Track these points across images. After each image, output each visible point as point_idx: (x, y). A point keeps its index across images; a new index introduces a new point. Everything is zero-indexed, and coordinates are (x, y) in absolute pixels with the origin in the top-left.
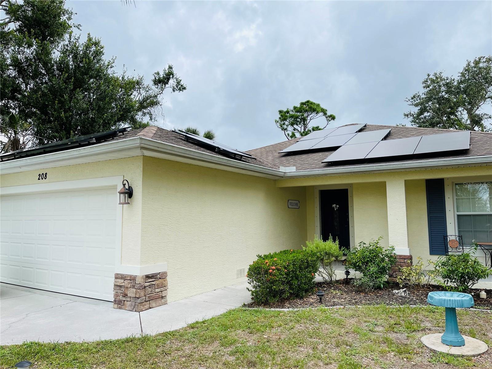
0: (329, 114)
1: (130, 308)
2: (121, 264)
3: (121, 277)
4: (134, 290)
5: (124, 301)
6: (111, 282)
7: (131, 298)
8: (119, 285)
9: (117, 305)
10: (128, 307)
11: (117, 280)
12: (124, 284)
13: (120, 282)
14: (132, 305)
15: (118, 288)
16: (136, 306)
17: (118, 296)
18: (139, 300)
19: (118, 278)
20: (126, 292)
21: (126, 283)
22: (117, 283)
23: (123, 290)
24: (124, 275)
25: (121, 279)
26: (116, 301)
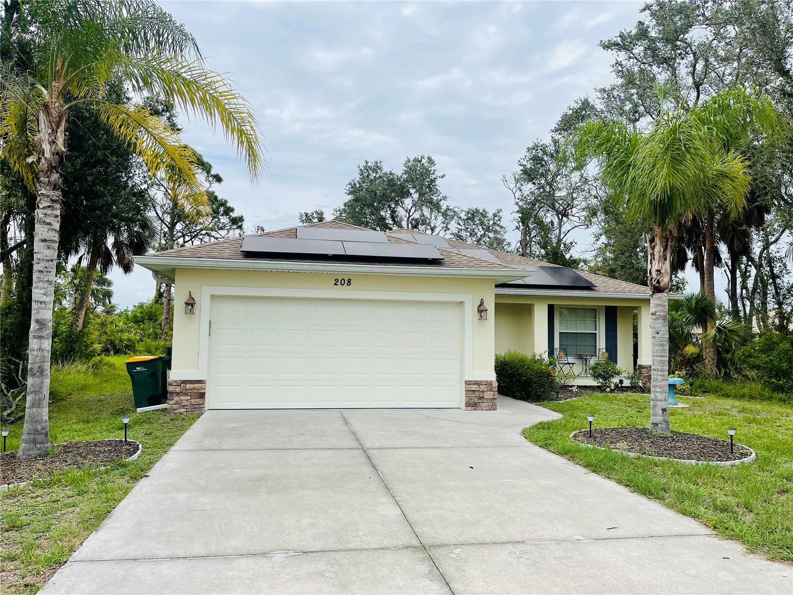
2: (472, 372)
3: (473, 383)
4: (492, 393)
5: (479, 403)
7: (488, 400)
8: (473, 390)
10: (485, 407)
11: (470, 386)
12: (478, 389)
13: (474, 387)
14: (489, 405)
15: (472, 393)
16: (494, 406)
17: (472, 400)
18: (496, 400)
19: (470, 384)
20: (482, 395)
21: (483, 388)
22: (470, 389)
23: (477, 393)
24: (478, 381)
25: (475, 384)
26: (469, 404)
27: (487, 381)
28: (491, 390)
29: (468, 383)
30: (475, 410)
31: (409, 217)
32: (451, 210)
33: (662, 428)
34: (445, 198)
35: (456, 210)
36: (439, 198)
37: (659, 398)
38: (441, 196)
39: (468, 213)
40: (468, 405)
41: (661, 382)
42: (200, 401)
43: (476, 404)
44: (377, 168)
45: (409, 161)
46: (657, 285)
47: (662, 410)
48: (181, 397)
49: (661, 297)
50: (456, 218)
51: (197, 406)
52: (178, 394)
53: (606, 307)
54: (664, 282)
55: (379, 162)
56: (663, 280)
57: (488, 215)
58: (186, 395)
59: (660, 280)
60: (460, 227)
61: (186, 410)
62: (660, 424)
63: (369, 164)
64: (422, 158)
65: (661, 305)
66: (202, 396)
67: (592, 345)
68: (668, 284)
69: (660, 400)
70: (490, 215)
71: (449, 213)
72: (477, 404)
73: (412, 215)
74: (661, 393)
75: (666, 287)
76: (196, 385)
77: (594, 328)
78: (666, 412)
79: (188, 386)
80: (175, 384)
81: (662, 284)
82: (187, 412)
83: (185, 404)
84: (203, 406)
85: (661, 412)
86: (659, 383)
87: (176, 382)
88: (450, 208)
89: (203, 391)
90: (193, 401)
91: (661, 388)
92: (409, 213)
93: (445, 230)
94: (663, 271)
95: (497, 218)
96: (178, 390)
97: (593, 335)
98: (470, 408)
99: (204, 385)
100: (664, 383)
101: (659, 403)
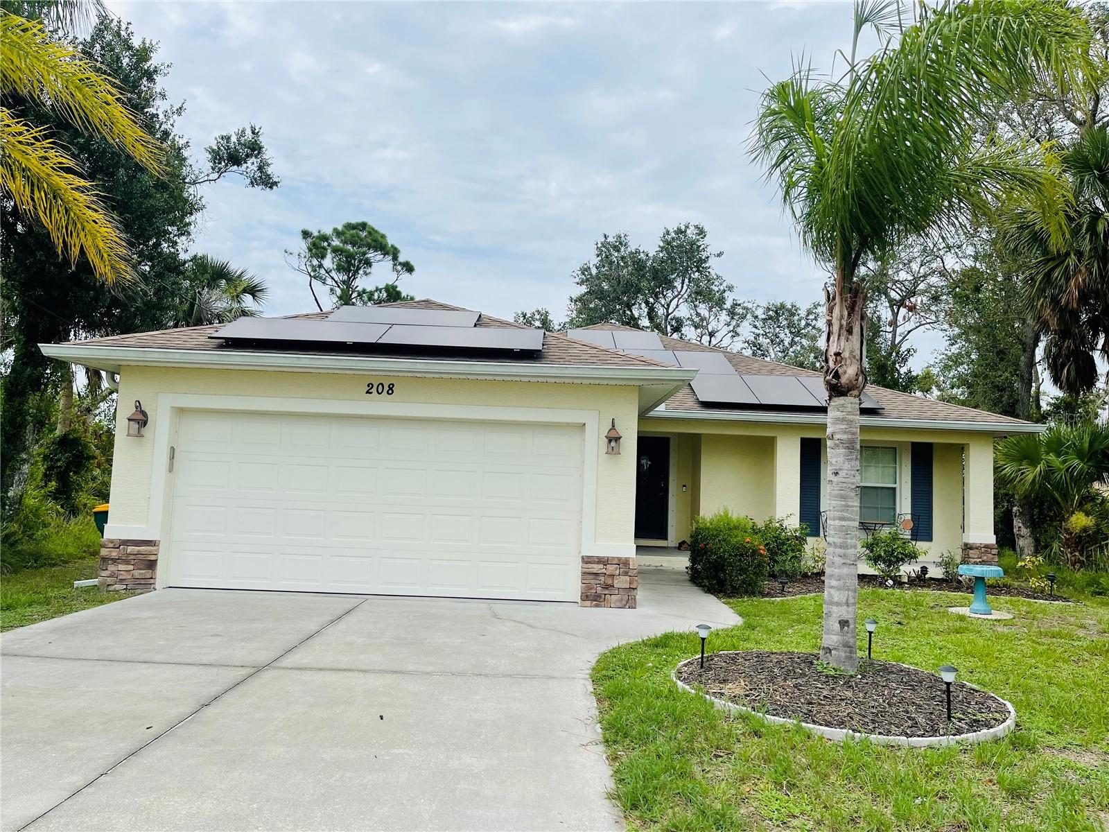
0: (402, 259)
1: (618, 604)
2: (595, 541)
3: (597, 560)
4: (628, 578)
5: (605, 595)
6: (576, 569)
7: (620, 590)
8: (595, 572)
9: (590, 602)
10: (615, 603)
11: (590, 566)
12: (604, 571)
13: (596, 568)
14: (622, 599)
15: (592, 577)
16: (630, 601)
17: (591, 589)
18: (635, 591)
19: (590, 563)
20: (610, 582)
21: (611, 569)
22: (591, 571)
23: (603, 579)
24: (604, 558)
25: (599, 563)
26: (587, 596)
27: (619, 559)
28: (626, 574)
29: (587, 560)
30: (596, 606)
31: (668, 315)
32: (739, 305)
33: (838, 660)
34: (730, 288)
35: (750, 306)
36: (722, 288)
37: (836, 599)
38: (725, 284)
39: (769, 309)
40: (585, 597)
41: (840, 567)
42: (148, 573)
43: (599, 596)
44: (620, 244)
45: (668, 233)
46: (834, 381)
47: (840, 622)
48: (120, 566)
49: (843, 405)
50: (749, 316)
51: (143, 582)
52: (114, 561)
53: (914, 444)
54: (847, 376)
55: (623, 235)
56: (845, 373)
57: (800, 312)
58: (127, 562)
59: (840, 371)
60: (757, 331)
61: (125, 587)
62: (835, 649)
63: (610, 239)
64: (687, 227)
65: (843, 420)
66: (152, 565)
67: (889, 508)
68: (857, 380)
69: (838, 604)
70: (803, 313)
71: (739, 310)
72: (601, 597)
73: (672, 313)
74: (839, 589)
75: (850, 385)
76: (143, 549)
77: (892, 479)
78: (848, 626)
79: (130, 549)
80: (111, 545)
81: (844, 380)
82: (126, 589)
83: (123, 578)
84: (152, 581)
85: (837, 626)
86: (836, 571)
87: (112, 541)
88: (739, 302)
89: (153, 558)
90: (137, 573)
91: (839, 580)
92: (667, 309)
93: (733, 336)
94: (846, 354)
95: (811, 317)
96: (114, 554)
97: (891, 491)
98: (588, 603)
99: (155, 548)
100: (845, 570)
101: (835, 609)
